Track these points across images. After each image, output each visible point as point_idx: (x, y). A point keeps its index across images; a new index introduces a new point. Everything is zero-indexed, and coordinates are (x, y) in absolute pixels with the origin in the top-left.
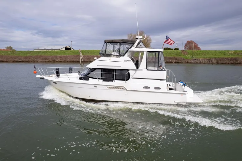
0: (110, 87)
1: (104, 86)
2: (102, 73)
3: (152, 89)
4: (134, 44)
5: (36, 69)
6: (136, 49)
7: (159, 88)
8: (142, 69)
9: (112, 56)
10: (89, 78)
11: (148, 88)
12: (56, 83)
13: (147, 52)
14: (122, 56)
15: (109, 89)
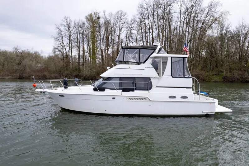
0: (131, 98)
1: (123, 97)
3: (178, 99)
4: (155, 50)
6: (158, 54)
7: (186, 97)
8: (167, 76)
9: (130, 63)
10: (105, 89)
11: (174, 97)
12: (64, 96)
13: (171, 57)
14: (142, 63)
15: (130, 100)
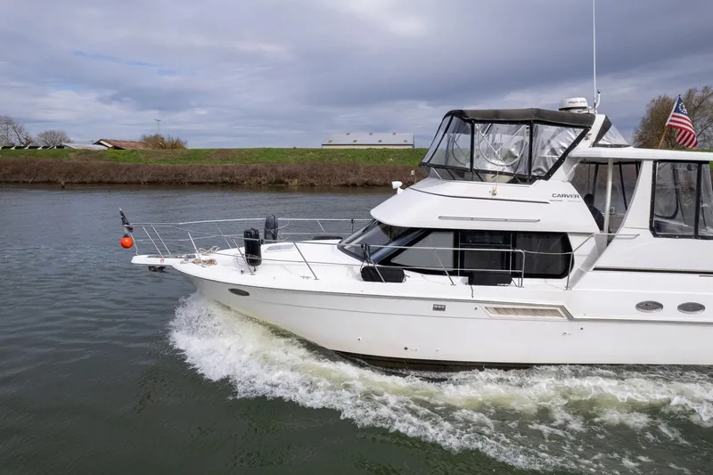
0: (502, 309)
1: (477, 305)
2: (455, 252)
3: (670, 312)
4: (587, 129)
5: (130, 229)
6: (596, 149)
8: (636, 232)
9: (489, 176)
10: (406, 272)
11: (656, 306)
12: (247, 294)
13: (655, 161)
14: (540, 178)
15: (497, 316)
